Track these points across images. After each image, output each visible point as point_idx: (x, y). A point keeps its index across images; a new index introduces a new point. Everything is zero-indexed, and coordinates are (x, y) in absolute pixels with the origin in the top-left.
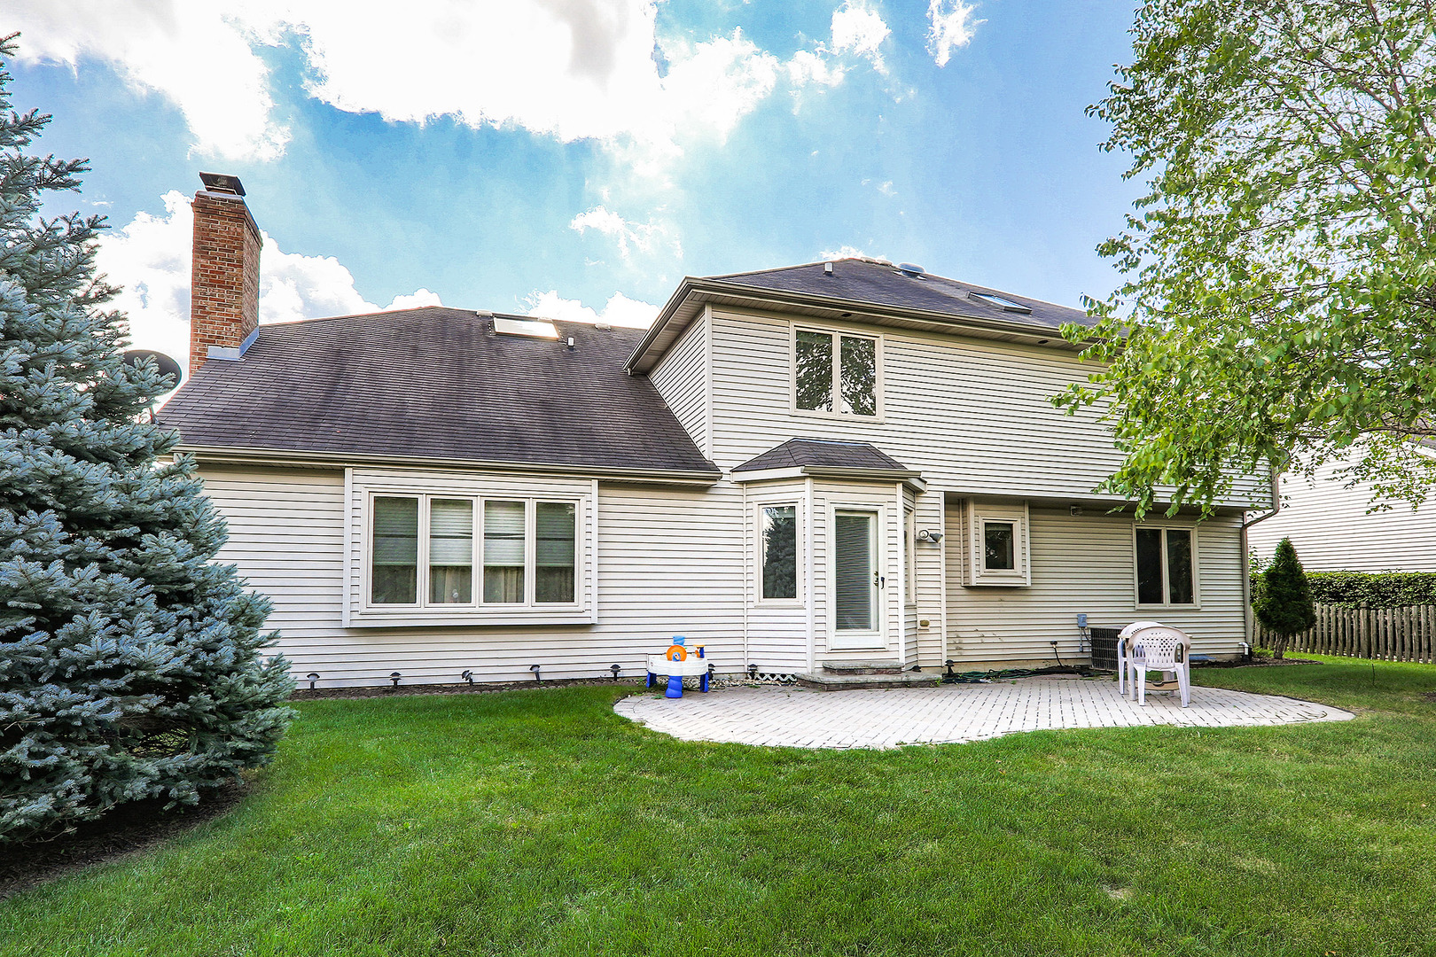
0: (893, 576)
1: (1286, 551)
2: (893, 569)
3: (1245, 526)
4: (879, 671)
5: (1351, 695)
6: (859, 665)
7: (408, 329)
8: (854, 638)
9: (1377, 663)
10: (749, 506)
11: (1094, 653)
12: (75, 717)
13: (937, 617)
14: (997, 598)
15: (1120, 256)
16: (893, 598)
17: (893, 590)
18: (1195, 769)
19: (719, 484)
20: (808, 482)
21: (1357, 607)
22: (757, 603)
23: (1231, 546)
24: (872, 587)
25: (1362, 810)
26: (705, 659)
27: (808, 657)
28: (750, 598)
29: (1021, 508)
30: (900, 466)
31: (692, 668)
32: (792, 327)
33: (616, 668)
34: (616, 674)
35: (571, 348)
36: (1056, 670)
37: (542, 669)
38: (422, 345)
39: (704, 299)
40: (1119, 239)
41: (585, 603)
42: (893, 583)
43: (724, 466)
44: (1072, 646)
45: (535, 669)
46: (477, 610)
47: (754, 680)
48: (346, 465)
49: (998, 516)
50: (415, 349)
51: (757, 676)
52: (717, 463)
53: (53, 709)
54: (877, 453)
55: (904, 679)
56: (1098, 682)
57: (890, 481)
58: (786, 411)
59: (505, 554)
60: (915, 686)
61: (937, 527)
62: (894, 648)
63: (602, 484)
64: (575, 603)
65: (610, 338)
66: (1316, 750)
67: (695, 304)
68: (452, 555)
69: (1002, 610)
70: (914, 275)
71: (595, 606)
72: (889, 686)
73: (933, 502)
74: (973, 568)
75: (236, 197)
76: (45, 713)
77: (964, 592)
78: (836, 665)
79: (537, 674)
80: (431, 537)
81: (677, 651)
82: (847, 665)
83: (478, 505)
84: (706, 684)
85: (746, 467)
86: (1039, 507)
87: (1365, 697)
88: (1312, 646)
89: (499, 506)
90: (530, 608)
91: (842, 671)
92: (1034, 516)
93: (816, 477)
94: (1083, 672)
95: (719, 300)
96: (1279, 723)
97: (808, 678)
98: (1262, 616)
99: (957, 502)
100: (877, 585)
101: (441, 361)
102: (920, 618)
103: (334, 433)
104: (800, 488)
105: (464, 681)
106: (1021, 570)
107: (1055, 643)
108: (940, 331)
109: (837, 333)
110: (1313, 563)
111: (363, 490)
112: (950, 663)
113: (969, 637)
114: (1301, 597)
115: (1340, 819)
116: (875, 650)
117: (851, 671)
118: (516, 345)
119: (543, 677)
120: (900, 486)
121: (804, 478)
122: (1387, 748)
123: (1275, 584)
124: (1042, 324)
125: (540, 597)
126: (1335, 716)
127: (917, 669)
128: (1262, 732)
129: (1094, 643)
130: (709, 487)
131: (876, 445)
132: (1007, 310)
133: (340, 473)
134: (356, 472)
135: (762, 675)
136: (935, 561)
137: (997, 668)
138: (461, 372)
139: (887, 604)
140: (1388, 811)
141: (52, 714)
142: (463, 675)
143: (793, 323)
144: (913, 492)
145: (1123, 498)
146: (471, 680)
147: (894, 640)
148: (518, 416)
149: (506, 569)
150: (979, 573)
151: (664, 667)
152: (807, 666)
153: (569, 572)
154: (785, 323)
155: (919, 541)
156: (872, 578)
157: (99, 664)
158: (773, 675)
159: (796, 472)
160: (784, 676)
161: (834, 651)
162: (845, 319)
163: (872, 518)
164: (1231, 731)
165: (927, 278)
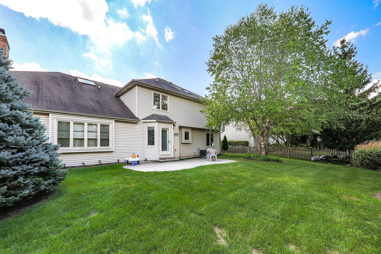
0: (171, 141)
1: (225, 137)
2: (171, 140)
3: (220, 133)
4: (169, 159)
5: (235, 158)
6: (166, 158)
7: (54, 77)
8: (165, 153)
9: (235, 154)
10: (145, 127)
11: (201, 154)
12: (31, 172)
13: (177, 149)
14: (186, 145)
15: (209, 90)
16: (171, 145)
17: (171, 144)
18: (222, 169)
19: (140, 122)
20: (157, 123)
21: (233, 146)
22: (147, 146)
23: (218, 136)
24: (168, 143)
25: (241, 172)
26: (139, 157)
27: (157, 156)
28: (145, 145)
29: (190, 129)
30: (172, 120)
31: (137, 159)
32: (153, 92)
33: (118, 160)
34: (118, 162)
35: (99, 88)
36: (195, 158)
37: (101, 161)
38: (59, 82)
39: (136, 84)
40: (209, 87)
41: (112, 146)
42: (171, 142)
43: (140, 118)
44: (197, 154)
45: (100, 161)
46: (86, 148)
47: (146, 161)
48: (50, 113)
49: (187, 130)
50: (58, 83)
51: (147, 161)
52: (139, 118)
53: (26, 170)
54: (168, 118)
55: (174, 160)
56: (202, 159)
57: (171, 123)
58: (152, 109)
59: (92, 136)
60: (175, 161)
61: (177, 132)
62: (171, 154)
63: (115, 121)
64: (109, 147)
65: (108, 87)
66: (234, 166)
67: (134, 85)
68: (79, 136)
69: (187, 147)
70: (171, 84)
71: (114, 147)
72: (172, 161)
73: (177, 127)
74: (183, 140)
75: (3, 35)
76: (24, 171)
77: (181, 144)
78: (162, 158)
79: (100, 162)
80: (74, 131)
81: (134, 156)
82: (165, 158)
83: (86, 124)
84: (138, 163)
85: (144, 119)
86: (193, 129)
87: (237, 159)
88: (227, 152)
89: (90, 125)
90: (99, 148)
91: (163, 159)
92: (192, 131)
93: (158, 122)
94: (199, 157)
95: (139, 85)
96: (228, 163)
97: (157, 161)
98: (222, 147)
99: (181, 128)
100: (169, 143)
101: (67, 88)
102: (175, 149)
103: (44, 104)
104: (155, 124)
105: (82, 165)
106: (190, 140)
107: (195, 153)
108: (178, 96)
109: (161, 94)
110: (228, 139)
111: (55, 119)
112: (180, 157)
113: (182, 152)
114: (227, 145)
115: (240, 173)
116: (168, 155)
117: (165, 159)
118: (85, 86)
119: (102, 163)
120: (172, 124)
121: (156, 122)
122: (241, 165)
123: (224, 142)
124: (194, 97)
125: (101, 145)
126: (234, 161)
127: (175, 158)
128: (227, 164)
129: (201, 153)
130: (137, 123)
131: (168, 116)
132: (188, 93)
133: (48, 115)
134: (53, 115)
135: (148, 160)
136: (177, 138)
137: (186, 158)
138: (73, 91)
139: (170, 146)
140: (244, 172)
141: (26, 171)
142: (82, 164)
143: (153, 91)
144: (174, 125)
145: (208, 128)
146: (84, 165)
147: (171, 153)
148: (92, 104)
149: (92, 139)
150: (184, 141)
151: (131, 159)
152: (157, 158)
153: (108, 140)
154: (152, 91)
155: (175, 135)
156: (168, 141)
157: (35, 160)
158: (150, 160)
159: (155, 121)
160: (152, 160)
161: (162, 155)
162: (162, 92)
163: (168, 130)
164: (224, 164)
165: (174, 85)
